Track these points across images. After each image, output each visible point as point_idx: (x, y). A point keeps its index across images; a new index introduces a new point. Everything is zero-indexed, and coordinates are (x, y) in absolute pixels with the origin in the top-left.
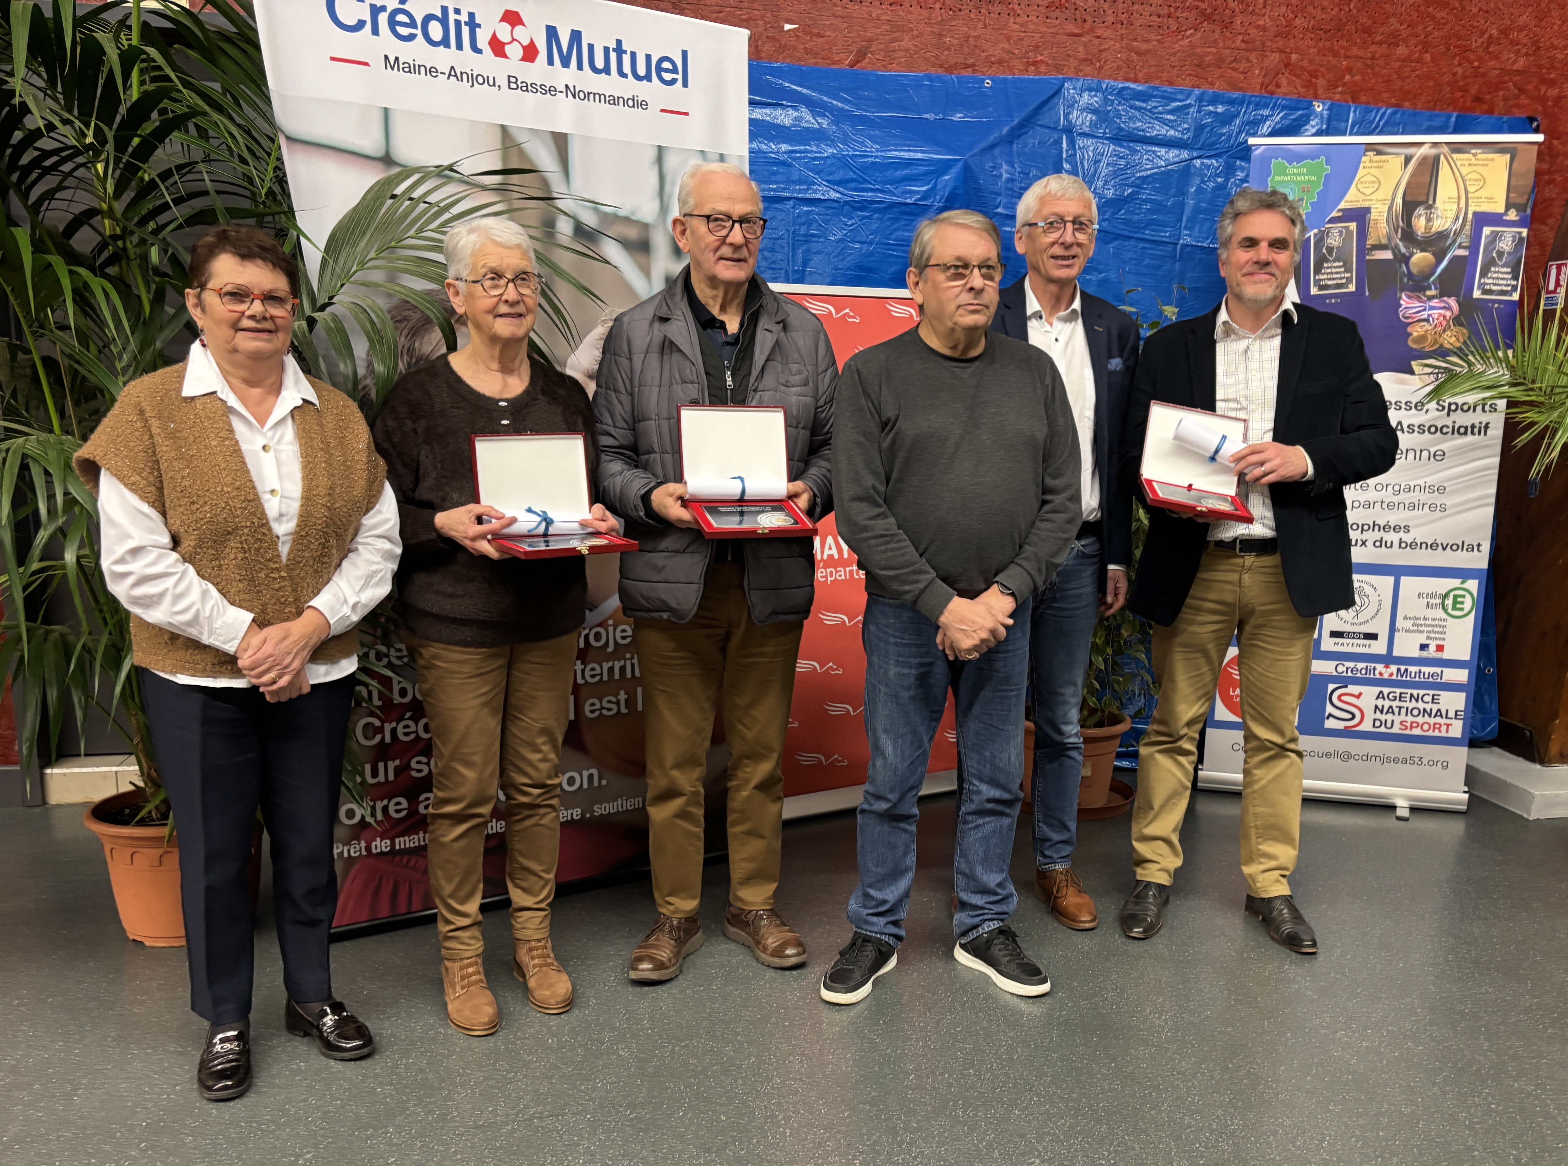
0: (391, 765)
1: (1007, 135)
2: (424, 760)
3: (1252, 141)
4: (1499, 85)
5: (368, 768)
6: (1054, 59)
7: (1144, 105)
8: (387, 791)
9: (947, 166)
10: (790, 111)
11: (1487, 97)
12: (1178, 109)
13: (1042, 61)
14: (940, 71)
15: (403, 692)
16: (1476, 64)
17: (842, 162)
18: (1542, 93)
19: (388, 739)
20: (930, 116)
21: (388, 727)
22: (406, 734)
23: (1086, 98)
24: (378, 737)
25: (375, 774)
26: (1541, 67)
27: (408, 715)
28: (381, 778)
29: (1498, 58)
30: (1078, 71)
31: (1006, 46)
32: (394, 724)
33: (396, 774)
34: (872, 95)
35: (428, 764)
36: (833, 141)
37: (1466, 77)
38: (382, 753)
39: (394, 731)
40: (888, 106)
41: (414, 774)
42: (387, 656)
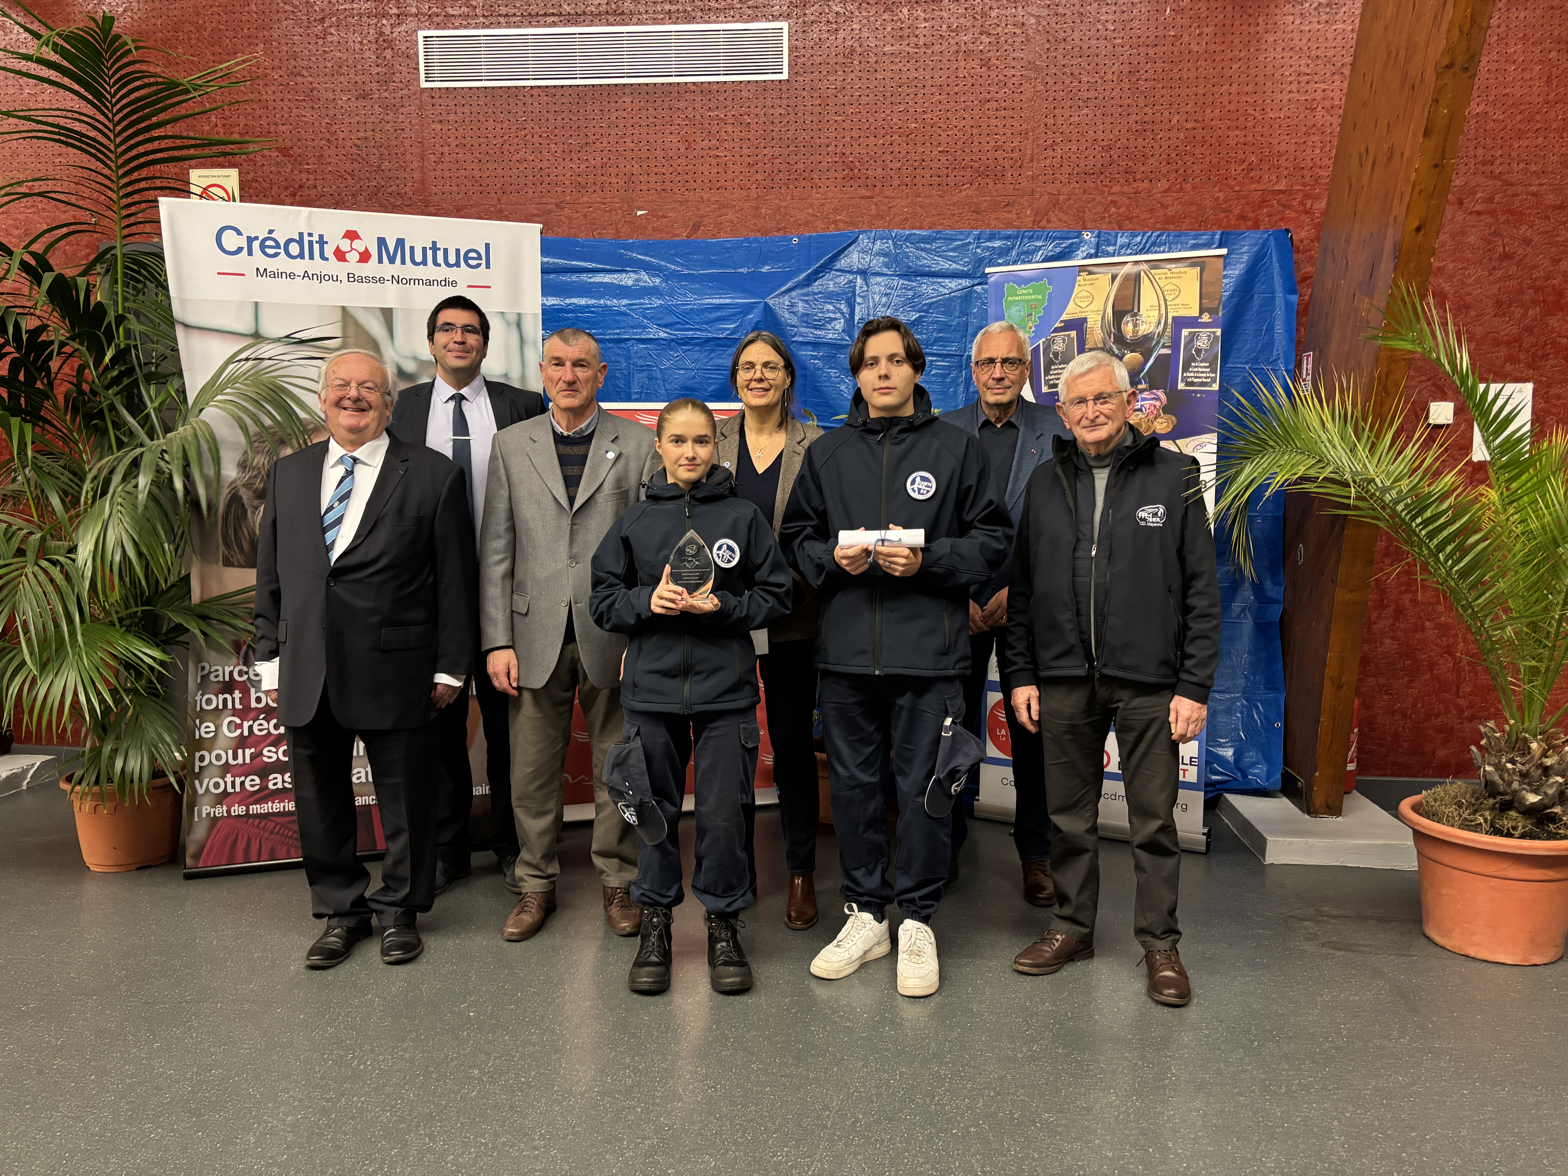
0: (248, 752)
1: (803, 280)
2: (274, 749)
3: (987, 270)
4: (1263, 203)
5: (230, 752)
6: (851, 217)
7: (928, 246)
8: (245, 771)
9: (750, 308)
10: (632, 275)
11: (1251, 215)
12: (959, 247)
13: (840, 220)
14: (758, 235)
15: (259, 700)
16: (1237, 188)
17: (668, 309)
18: (1308, 206)
19: (246, 733)
20: (744, 270)
21: (246, 725)
22: (260, 730)
23: (878, 245)
24: (239, 731)
25: (235, 757)
26: (1304, 185)
27: (262, 716)
28: (240, 760)
29: (1259, 182)
30: (871, 224)
31: (811, 211)
32: (251, 723)
33: (252, 759)
34: (700, 257)
35: (276, 753)
36: (662, 295)
37: (1229, 200)
38: (242, 742)
39: (250, 728)
40: (712, 264)
41: (265, 759)
42: (247, 673)
